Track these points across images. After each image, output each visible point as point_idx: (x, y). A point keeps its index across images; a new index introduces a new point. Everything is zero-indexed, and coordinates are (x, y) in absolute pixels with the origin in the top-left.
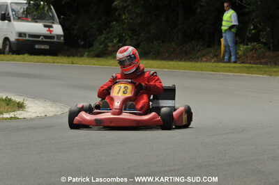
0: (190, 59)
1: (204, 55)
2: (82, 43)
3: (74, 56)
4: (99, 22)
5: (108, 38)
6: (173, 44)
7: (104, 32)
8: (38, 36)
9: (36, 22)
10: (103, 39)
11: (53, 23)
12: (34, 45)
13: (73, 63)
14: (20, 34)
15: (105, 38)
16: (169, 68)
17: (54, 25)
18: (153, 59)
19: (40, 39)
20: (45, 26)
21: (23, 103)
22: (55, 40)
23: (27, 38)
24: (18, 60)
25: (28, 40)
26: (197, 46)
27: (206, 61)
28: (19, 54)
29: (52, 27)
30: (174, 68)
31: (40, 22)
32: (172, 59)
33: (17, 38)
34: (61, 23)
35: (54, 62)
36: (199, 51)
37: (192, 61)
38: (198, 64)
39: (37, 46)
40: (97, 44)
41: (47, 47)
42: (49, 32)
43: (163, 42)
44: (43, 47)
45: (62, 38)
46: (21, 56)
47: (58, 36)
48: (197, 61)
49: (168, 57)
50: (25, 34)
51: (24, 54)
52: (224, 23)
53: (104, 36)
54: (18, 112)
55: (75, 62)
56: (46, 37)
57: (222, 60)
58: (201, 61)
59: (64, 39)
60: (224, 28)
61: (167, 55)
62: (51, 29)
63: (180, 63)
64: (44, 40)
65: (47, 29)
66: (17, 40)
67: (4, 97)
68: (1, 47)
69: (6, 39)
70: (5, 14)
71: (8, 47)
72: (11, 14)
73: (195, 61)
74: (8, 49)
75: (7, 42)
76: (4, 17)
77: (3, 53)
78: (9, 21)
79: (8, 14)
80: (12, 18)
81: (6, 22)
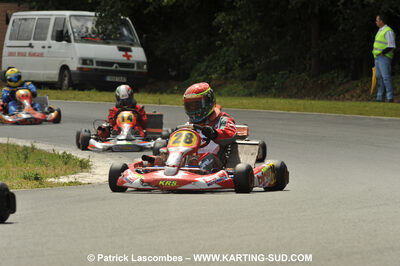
0: (328, 97)
1: (347, 91)
2: (174, 73)
3: (162, 93)
4: (198, 42)
5: (211, 67)
6: (304, 75)
7: (206, 57)
8: (111, 64)
9: (108, 43)
10: (203, 69)
11: (132, 45)
12: (105, 76)
13: (160, 103)
14: (84, 61)
15: (207, 66)
16: (297, 110)
17: (133, 48)
18: (275, 96)
19: (114, 68)
20: (120, 49)
21: (88, 161)
22: (135, 69)
23: (95, 66)
24: (81, 99)
25: (96, 69)
26: (337, 77)
27: (350, 99)
28: (83, 90)
29: (130, 50)
30: (305, 109)
31: (112, 44)
32: (302, 97)
33: (80, 66)
34: (142, 46)
36: (340, 84)
37: (330, 100)
38: (340, 104)
39: (109, 79)
40: (196, 75)
41: (123, 80)
42: (125, 58)
43: (290, 72)
44: (117, 79)
45: (145, 67)
46: (86, 92)
47: (140, 64)
48: (339, 100)
49: (296, 93)
50: (91, 61)
51: (89, 89)
52: (376, 45)
53: (205, 63)
54: (82, 174)
55: (163, 101)
56: (121, 64)
57: (373, 98)
58: (344, 99)
59: (148, 68)
60: (375, 52)
61: (295, 91)
62: (129, 53)
63: (313, 102)
64: (119, 69)
65: (124, 53)
66: (80, 69)
67: (61, 153)
68: (56, 79)
69: (64, 68)
70: (62, 31)
71: (67, 79)
72: (70, 32)
73: (336, 100)
74: (66, 82)
75: (66, 72)
76: (61, 36)
77: (60, 88)
78: (69, 41)
79: (67, 32)
80: (72, 38)
81: (64, 42)
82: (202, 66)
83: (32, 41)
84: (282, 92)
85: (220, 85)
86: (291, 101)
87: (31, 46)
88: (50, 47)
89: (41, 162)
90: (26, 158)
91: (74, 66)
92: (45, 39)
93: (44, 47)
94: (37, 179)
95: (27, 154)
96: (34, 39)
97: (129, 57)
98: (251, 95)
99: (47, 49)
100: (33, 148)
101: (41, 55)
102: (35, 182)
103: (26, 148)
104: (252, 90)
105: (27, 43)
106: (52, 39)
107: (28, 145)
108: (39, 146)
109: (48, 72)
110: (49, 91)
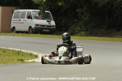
0: (110, 36)
1: (116, 35)
3: (60, 35)
5: (75, 27)
8: (44, 26)
10: (73, 27)
11: (51, 20)
12: (42, 30)
13: (59, 38)
14: (36, 25)
16: (101, 40)
17: (51, 21)
18: (94, 36)
19: (45, 27)
20: (47, 21)
22: (52, 28)
23: (40, 27)
26: (113, 30)
27: (118, 37)
28: (36, 34)
29: (50, 22)
30: (104, 40)
31: (45, 20)
32: (103, 37)
33: (35, 26)
34: (54, 20)
35: (51, 37)
36: (114, 33)
38: (114, 39)
39: (44, 30)
40: (70, 29)
41: (48, 31)
43: (99, 29)
44: (46, 31)
46: (37, 34)
47: (53, 26)
48: (114, 37)
49: (101, 35)
50: (39, 25)
51: (38, 34)
53: (73, 26)
56: (48, 26)
59: (56, 27)
62: (50, 23)
63: (106, 38)
64: (47, 27)
65: (48, 23)
66: (35, 27)
67: (29, 53)
68: (28, 30)
69: (30, 27)
70: (29, 16)
71: (31, 30)
72: (32, 16)
73: (113, 37)
74: (31, 31)
75: (31, 28)
76: (29, 17)
77: (29, 33)
78: (32, 19)
79: (31, 16)
80: (33, 18)
81: (30, 19)
82: (72, 27)
83: (20, 19)
84: (97, 35)
85: (78, 33)
86: (99, 37)
87: (20, 20)
88: (26, 21)
89: (23, 55)
90: (19, 54)
91: (33, 26)
92: (24, 18)
93: (24, 21)
94: (22, 60)
95: (19, 53)
96: (21, 18)
97: (50, 24)
98: (87, 36)
99: (25, 21)
100: (21, 51)
101: (23, 23)
102: (21, 61)
103: (18, 51)
104: (88, 34)
105: (19, 19)
106: (27, 18)
107: (19, 50)
108: (23, 51)
109: (25, 28)
110: (26, 34)
